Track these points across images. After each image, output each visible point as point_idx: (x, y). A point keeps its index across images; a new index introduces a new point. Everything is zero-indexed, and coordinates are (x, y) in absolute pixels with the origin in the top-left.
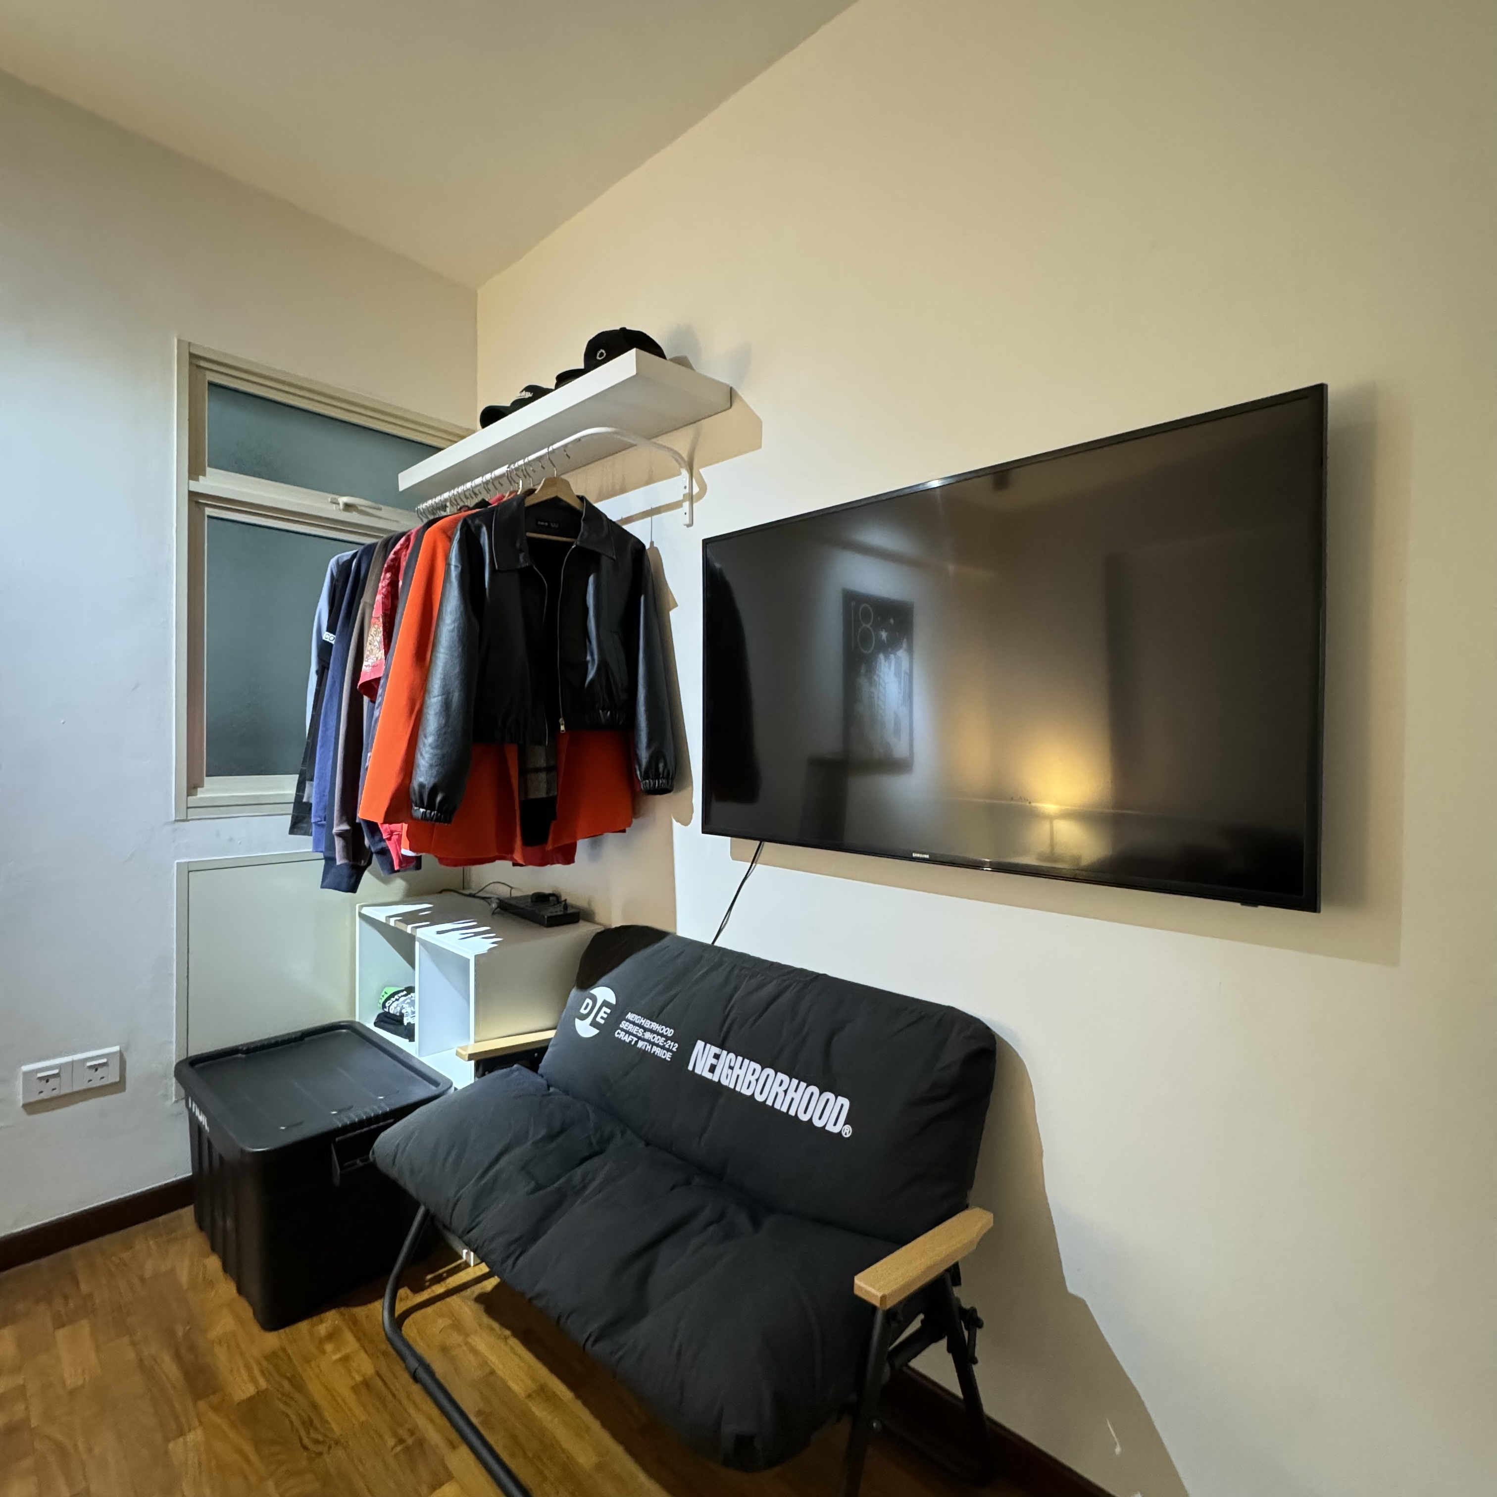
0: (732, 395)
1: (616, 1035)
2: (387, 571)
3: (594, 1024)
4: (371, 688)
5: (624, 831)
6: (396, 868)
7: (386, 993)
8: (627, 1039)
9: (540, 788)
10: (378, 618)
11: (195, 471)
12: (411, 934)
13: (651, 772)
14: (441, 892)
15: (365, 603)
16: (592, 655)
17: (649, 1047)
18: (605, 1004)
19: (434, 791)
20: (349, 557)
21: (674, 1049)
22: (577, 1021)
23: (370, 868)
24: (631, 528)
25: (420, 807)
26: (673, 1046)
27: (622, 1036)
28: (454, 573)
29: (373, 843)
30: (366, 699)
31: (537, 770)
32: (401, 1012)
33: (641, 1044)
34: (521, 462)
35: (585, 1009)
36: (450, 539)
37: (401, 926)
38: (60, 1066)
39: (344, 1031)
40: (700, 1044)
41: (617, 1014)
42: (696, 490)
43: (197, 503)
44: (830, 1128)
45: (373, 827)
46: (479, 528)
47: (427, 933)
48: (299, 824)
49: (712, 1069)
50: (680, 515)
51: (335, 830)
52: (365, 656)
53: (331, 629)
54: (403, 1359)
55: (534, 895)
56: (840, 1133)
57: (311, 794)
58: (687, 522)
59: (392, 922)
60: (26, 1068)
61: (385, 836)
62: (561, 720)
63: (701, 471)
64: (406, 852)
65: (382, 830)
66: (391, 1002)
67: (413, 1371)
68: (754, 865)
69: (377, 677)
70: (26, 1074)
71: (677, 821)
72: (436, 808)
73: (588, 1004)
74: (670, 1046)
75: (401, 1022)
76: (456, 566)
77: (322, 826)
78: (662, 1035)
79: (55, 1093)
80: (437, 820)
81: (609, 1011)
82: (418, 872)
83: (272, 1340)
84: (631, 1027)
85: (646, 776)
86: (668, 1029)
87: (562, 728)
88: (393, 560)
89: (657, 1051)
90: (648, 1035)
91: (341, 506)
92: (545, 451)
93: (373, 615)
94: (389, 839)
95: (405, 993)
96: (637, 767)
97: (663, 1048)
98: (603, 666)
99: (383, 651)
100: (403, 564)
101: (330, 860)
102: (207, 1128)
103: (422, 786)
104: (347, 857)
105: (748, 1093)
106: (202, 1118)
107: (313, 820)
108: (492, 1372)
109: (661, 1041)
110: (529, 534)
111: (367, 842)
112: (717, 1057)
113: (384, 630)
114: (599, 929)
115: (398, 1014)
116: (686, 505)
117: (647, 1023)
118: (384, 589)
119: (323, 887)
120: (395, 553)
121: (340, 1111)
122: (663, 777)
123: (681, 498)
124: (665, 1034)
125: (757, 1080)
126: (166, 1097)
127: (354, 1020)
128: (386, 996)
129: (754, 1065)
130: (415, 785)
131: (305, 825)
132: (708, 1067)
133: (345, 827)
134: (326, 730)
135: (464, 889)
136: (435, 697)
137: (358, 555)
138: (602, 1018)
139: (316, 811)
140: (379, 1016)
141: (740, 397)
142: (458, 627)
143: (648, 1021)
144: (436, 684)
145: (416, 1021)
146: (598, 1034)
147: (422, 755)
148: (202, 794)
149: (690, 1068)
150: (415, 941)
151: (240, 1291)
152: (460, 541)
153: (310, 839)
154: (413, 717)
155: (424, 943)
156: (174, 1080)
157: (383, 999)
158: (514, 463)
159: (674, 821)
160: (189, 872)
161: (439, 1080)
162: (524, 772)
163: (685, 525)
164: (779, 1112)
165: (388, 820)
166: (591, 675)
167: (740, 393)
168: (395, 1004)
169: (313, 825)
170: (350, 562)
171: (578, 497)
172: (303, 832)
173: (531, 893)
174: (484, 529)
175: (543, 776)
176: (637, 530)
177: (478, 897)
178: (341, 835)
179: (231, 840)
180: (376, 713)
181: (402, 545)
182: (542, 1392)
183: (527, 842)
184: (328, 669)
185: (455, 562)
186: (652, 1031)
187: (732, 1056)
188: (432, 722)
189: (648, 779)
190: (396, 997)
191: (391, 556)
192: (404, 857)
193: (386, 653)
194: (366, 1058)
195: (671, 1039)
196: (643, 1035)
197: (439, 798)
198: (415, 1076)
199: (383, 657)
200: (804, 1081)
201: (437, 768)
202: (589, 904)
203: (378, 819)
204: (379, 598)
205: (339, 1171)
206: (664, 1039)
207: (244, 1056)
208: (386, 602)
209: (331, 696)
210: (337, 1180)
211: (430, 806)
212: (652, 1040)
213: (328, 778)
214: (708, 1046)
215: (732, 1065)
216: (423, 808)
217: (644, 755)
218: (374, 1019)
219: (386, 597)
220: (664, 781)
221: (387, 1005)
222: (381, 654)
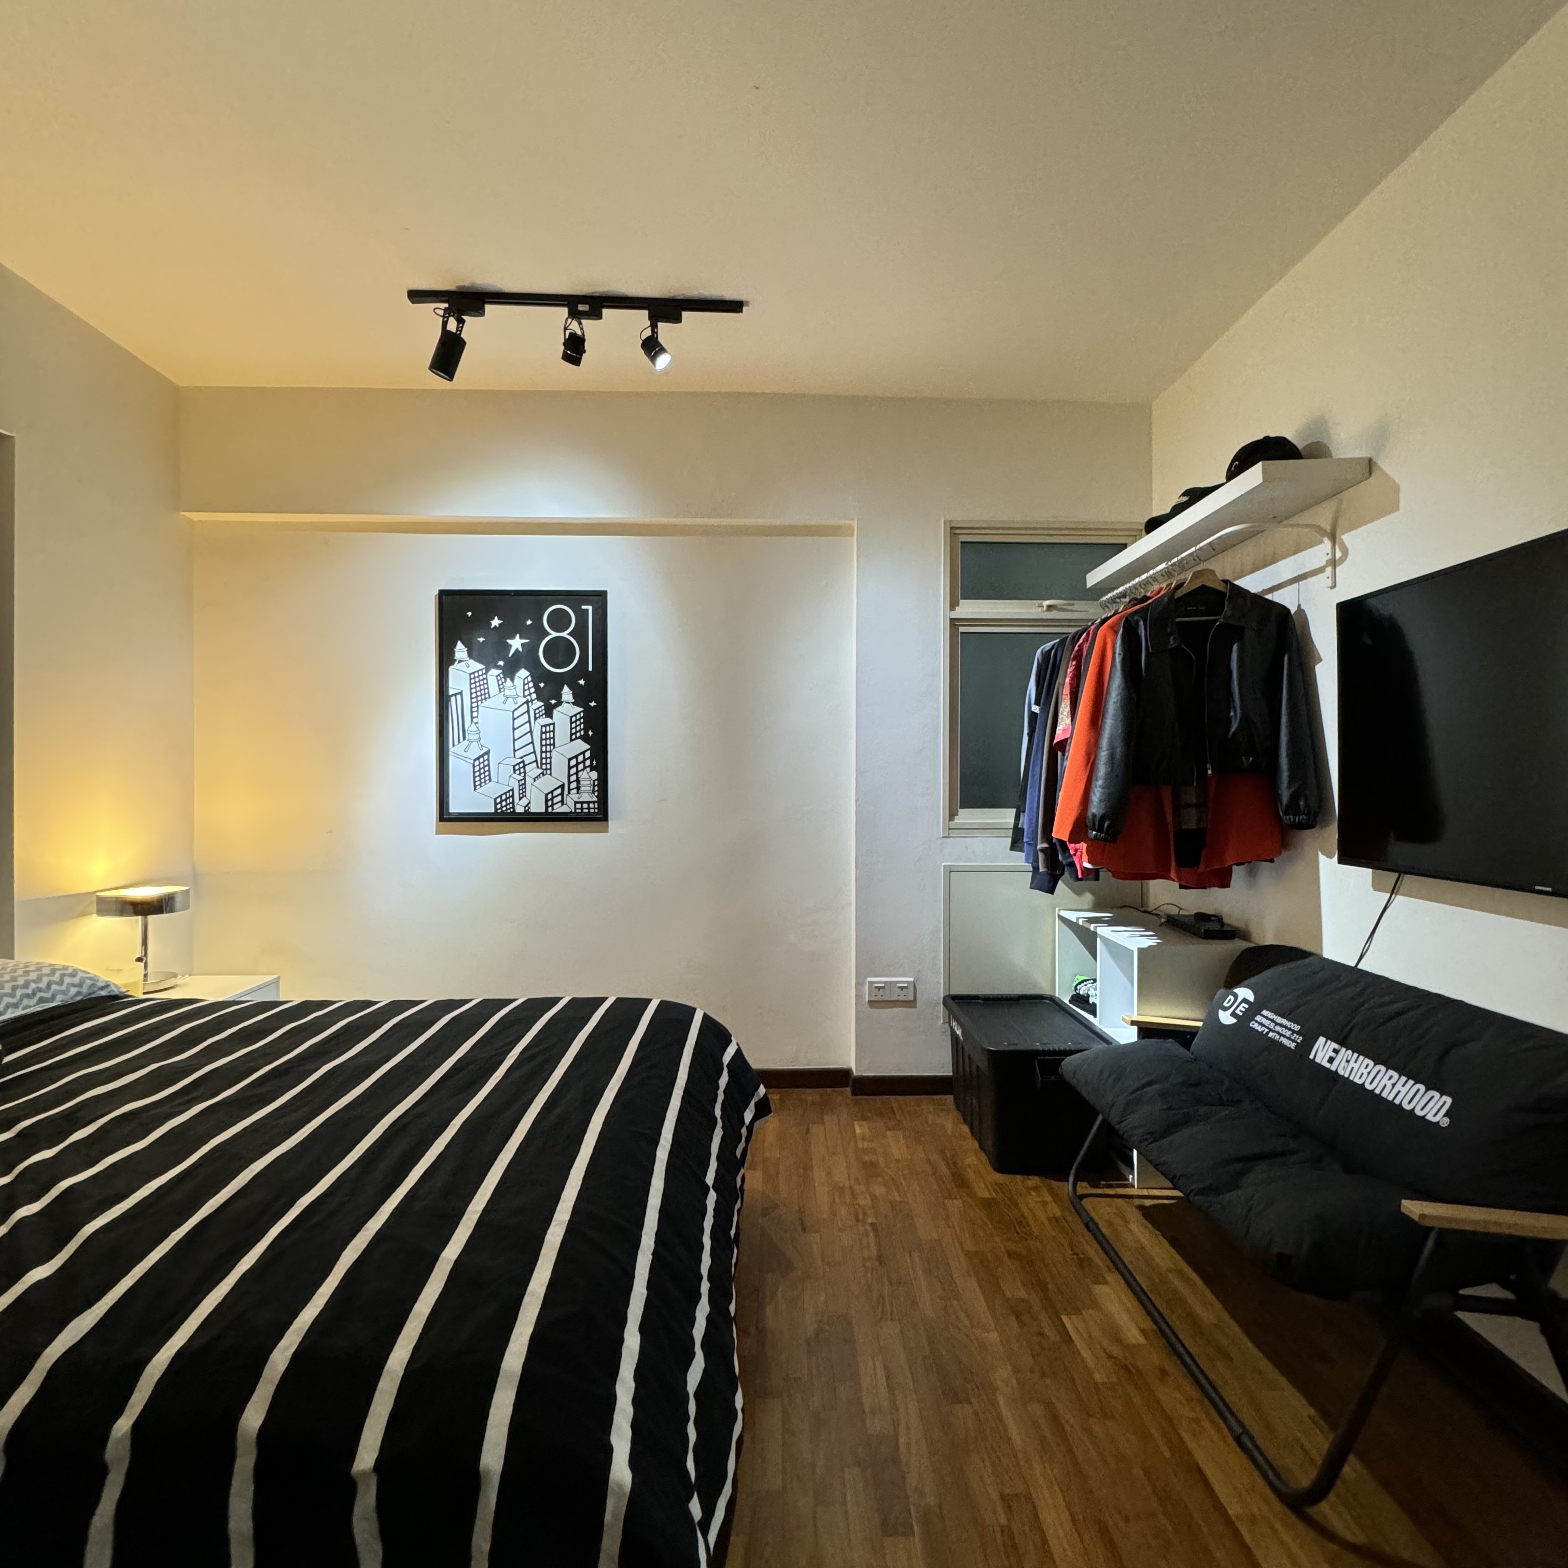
0: (1370, 466)
1: (1251, 1025)
2: (1073, 660)
3: (1234, 1014)
4: (1063, 745)
5: (1272, 861)
6: (1080, 876)
7: (1078, 979)
8: (1260, 1029)
9: (1191, 821)
10: (1067, 695)
11: (953, 605)
12: (1094, 932)
13: (1293, 807)
14: (1122, 907)
15: (1059, 683)
16: (1235, 711)
17: (1277, 1037)
18: (1245, 1001)
19: (1103, 818)
20: (1050, 647)
21: (1299, 1041)
22: (1220, 1012)
23: (1063, 877)
24: (1276, 597)
25: (1093, 831)
26: (1298, 1039)
27: (1256, 1026)
28: (1118, 659)
29: (1064, 858)
30: (1059, 753)
31: (1189, 806)
32: (1088, 994)
33: (1271, 1034)
34: (1175, 560)
35: (1228, 1002)
36: (1116, 632)
37: (1086, 925)
38: (885, 983)
39: (1047, 1001)
40: (1322, 1040)
41: (1254, 1009)
42: (1338, 555)
43: (955, 625)
44: (1430, 1117)
45: (1062, 843)
46: (1137, 622)
47: (1104, 931)
48: (1016, 843)
49: (1331, 1060)
50: (1323, 579)
51: (1039, 847)
52: (1059, 722)
53: (1037, 703)
54: (1080, 1215)
55: (1196, 914)
56: (1438, 1123)
57: (1024, 822)
58: (1329, 583)
59: (1080, 923)
60: (869, 979)
61: (1072, 852)
62: (1208, 766)
63: (1343, 537)
64: (1087, 865)
65: (1070, 848)
66: (1081, 986)
67: (1086, 1222)
68: (1393, 896)
69: (1066, 737)
70: (871, 983)
71: (1322, 854)
72: (1105, 831)
73: (1230, 1000)
74: (1295, 1038)
75: (1087, 1001)
76: (1119, 654)
77: (1031, 844)
78: (1290, 1029)
79: (883, 998)
80: (1104, 840)
81: (1247, 1006)
82: (1097, 882)
83: (1000, 1177)
84: (1264, 1021)
85: (1286, 813)
86: (1296, 1025)
87: (1210, 772)
88: (1077, 651)
89: (1285, 1042)
90: (1278, 1028)
91: (1045, 608)
92: (1193, 549)
93: (1064, 693)
94: (1075, 855)
95: (1092, 981)
96: (1279, 805)
97: (1289, 1038)
98: (1245, 720)
99: (1070, 719)
100: (1085, 653)
101: (1036, 869)
102: (961, 1038)
103: (1094, 815)
104: (1047, 867)
105: (1360, 1082)
106: (959, 1032)
107: (1025, 840)
108: (1143, 1248)
109: (1288, 1033)
110: (1178, 620)
111: (1060, 857)
112: (1336, 1051)
113: (1071, 703)
114: (1251, 945)
115: (1086, 995)
116: (1329, 570)
117: (1279, 1020)
118: (1071, 674)
119: (1031, 888)
120: (1079, 646)
121: (1041, 1044)
122: (1304, 814)
123: (1324, 563)
124: (1292, 1028)
125: (1369, 1073)
126: (938, 1018)
127: (1053, 994)
128: (1077, 982)
129: (1367, 1061)
130: (1089, 815)
131: (1020, 845)
132: (1327, 1058)
133: (1045, 845)
134: (1033, 776)
135: (1142, 907)
136: (1104, 751)
137: (1055, 646)
138: (1241, 1011)
139: (1027, 834)
140: (1073, 996)
141: (1379, 468)
142: (1121, 699)
143: (1279, 1018)
144: (1104, 742)
145: (1097, 1002)
146: (1236, 1023)
147: (1094, 793)
148: (958, 820)
149: (1311, 1057)
150: (1096, 938)
151: (981, 1147)
152: (1123, 634)
153: (1023, 855)
154: (1090, 765)
155: (1102, 938)
156: (942, 1006)
157: (1075, 983)
158: (1170, 560)
159: (1320, 854)
160: (950, 872)
161: (1111, 1040)
162: (1177, 808)
163: (1328, 587)
164: (1385, 1100)
165: (1071, 841)
166: (1234, 727)
167: (1380, 463)
168: (1084, 988)
169: (1025, 844)
170: (1050, 650)
171: (1223, 581)
172: (1018, 849)
173: (1193, 913)
174: (1141, 623)
175: (1193, 812)
176: (1282, 598)
177: (1153, 914)
178: (1042, 850)
179: (974, 852)
180: (1065, 764)
181: (1084, 639)
182: (1180, 1273)
183: (1180, 864)
184: (1035, 731)
185: (1120, 651)
186: (1281, 1025)
187: (1350, 1052)
188: (1102, 770)
189: (1288, 815)
190: (1085, 983)
191: (1076, 648)
192: (1086, 868)
193: (1072, 720)
194: (1059, 1019)
195: (1298, 1033)
196: (1274, 1028)
197: (1106, 824)
198: (1095, 1037)
199: (1070, 723)
200: (1413, 1079)
201: (1105, 803)
202: (1247, 925)
203: (1065, 838)
204: (1068, 680)
205: (1040, 1078)
206: (1291, 1032)
207: (982, 1002)
208: (1072, 682)
209: (1037, 751)
210: (1039, 1086)
211: (1100, 830)
212: (1281, 1032)
213: (1035, 810)
214: (1329, 1042)
215: (1349, 1059)
216: (1095, 831)
217: (1285, 795)
218: (1069, 998)
219: (1072, 679)
220: (1305, 817)
221: (1078, 987)
222: (1068, 721)
